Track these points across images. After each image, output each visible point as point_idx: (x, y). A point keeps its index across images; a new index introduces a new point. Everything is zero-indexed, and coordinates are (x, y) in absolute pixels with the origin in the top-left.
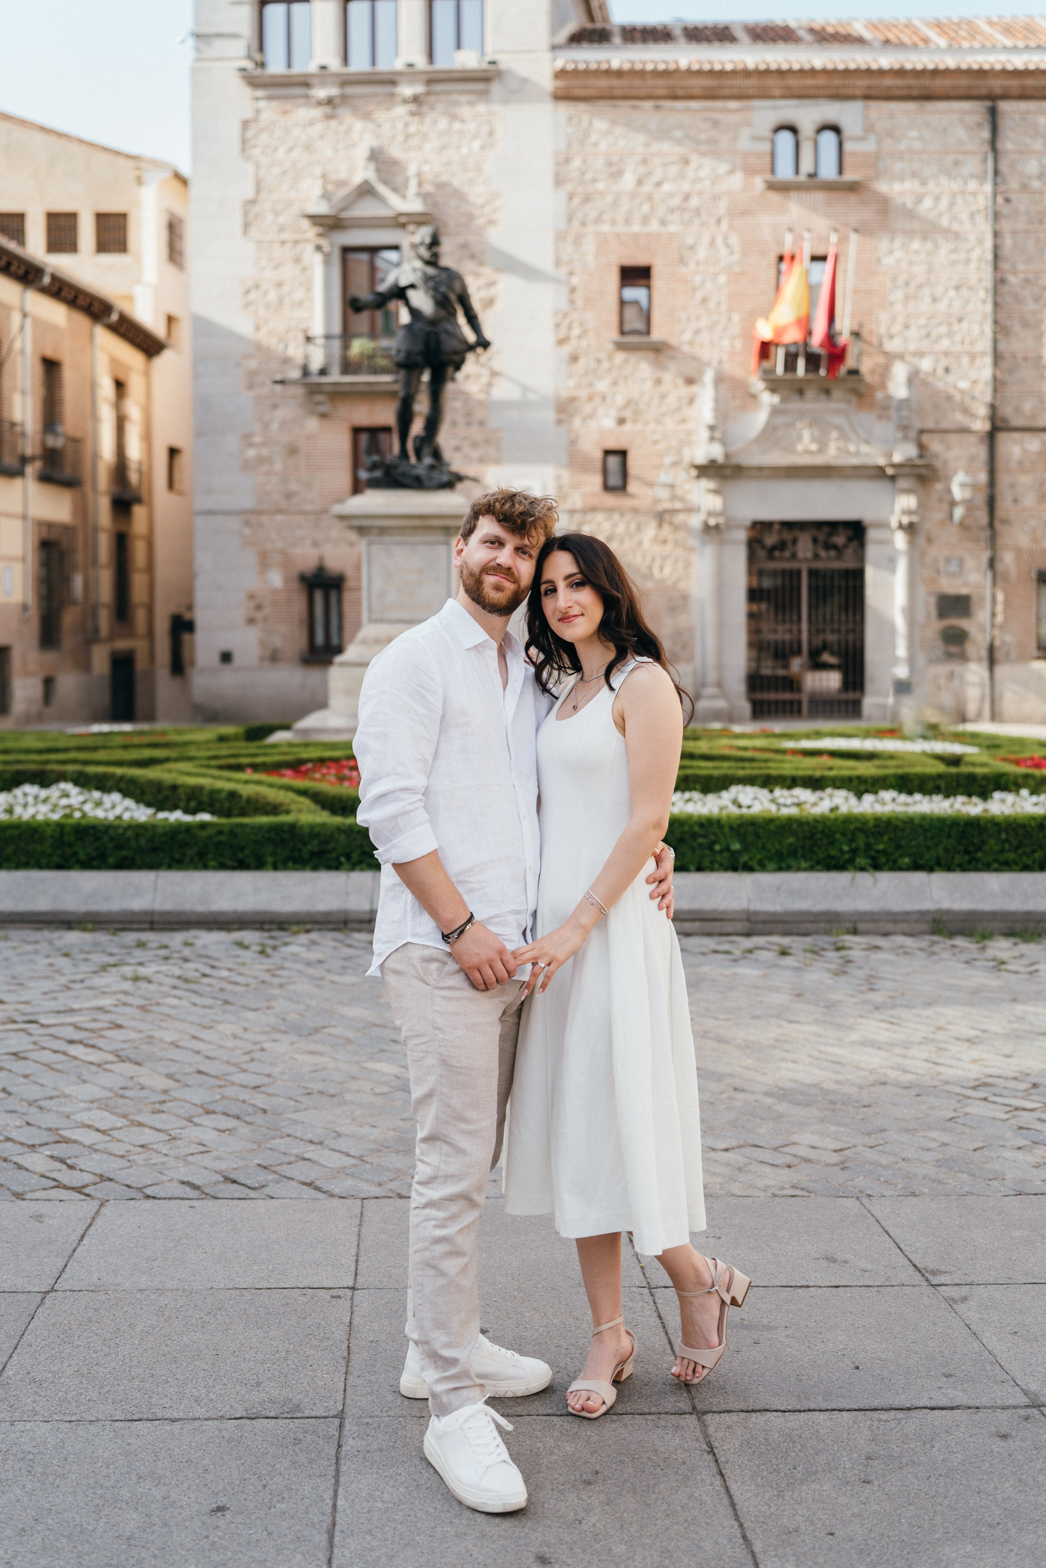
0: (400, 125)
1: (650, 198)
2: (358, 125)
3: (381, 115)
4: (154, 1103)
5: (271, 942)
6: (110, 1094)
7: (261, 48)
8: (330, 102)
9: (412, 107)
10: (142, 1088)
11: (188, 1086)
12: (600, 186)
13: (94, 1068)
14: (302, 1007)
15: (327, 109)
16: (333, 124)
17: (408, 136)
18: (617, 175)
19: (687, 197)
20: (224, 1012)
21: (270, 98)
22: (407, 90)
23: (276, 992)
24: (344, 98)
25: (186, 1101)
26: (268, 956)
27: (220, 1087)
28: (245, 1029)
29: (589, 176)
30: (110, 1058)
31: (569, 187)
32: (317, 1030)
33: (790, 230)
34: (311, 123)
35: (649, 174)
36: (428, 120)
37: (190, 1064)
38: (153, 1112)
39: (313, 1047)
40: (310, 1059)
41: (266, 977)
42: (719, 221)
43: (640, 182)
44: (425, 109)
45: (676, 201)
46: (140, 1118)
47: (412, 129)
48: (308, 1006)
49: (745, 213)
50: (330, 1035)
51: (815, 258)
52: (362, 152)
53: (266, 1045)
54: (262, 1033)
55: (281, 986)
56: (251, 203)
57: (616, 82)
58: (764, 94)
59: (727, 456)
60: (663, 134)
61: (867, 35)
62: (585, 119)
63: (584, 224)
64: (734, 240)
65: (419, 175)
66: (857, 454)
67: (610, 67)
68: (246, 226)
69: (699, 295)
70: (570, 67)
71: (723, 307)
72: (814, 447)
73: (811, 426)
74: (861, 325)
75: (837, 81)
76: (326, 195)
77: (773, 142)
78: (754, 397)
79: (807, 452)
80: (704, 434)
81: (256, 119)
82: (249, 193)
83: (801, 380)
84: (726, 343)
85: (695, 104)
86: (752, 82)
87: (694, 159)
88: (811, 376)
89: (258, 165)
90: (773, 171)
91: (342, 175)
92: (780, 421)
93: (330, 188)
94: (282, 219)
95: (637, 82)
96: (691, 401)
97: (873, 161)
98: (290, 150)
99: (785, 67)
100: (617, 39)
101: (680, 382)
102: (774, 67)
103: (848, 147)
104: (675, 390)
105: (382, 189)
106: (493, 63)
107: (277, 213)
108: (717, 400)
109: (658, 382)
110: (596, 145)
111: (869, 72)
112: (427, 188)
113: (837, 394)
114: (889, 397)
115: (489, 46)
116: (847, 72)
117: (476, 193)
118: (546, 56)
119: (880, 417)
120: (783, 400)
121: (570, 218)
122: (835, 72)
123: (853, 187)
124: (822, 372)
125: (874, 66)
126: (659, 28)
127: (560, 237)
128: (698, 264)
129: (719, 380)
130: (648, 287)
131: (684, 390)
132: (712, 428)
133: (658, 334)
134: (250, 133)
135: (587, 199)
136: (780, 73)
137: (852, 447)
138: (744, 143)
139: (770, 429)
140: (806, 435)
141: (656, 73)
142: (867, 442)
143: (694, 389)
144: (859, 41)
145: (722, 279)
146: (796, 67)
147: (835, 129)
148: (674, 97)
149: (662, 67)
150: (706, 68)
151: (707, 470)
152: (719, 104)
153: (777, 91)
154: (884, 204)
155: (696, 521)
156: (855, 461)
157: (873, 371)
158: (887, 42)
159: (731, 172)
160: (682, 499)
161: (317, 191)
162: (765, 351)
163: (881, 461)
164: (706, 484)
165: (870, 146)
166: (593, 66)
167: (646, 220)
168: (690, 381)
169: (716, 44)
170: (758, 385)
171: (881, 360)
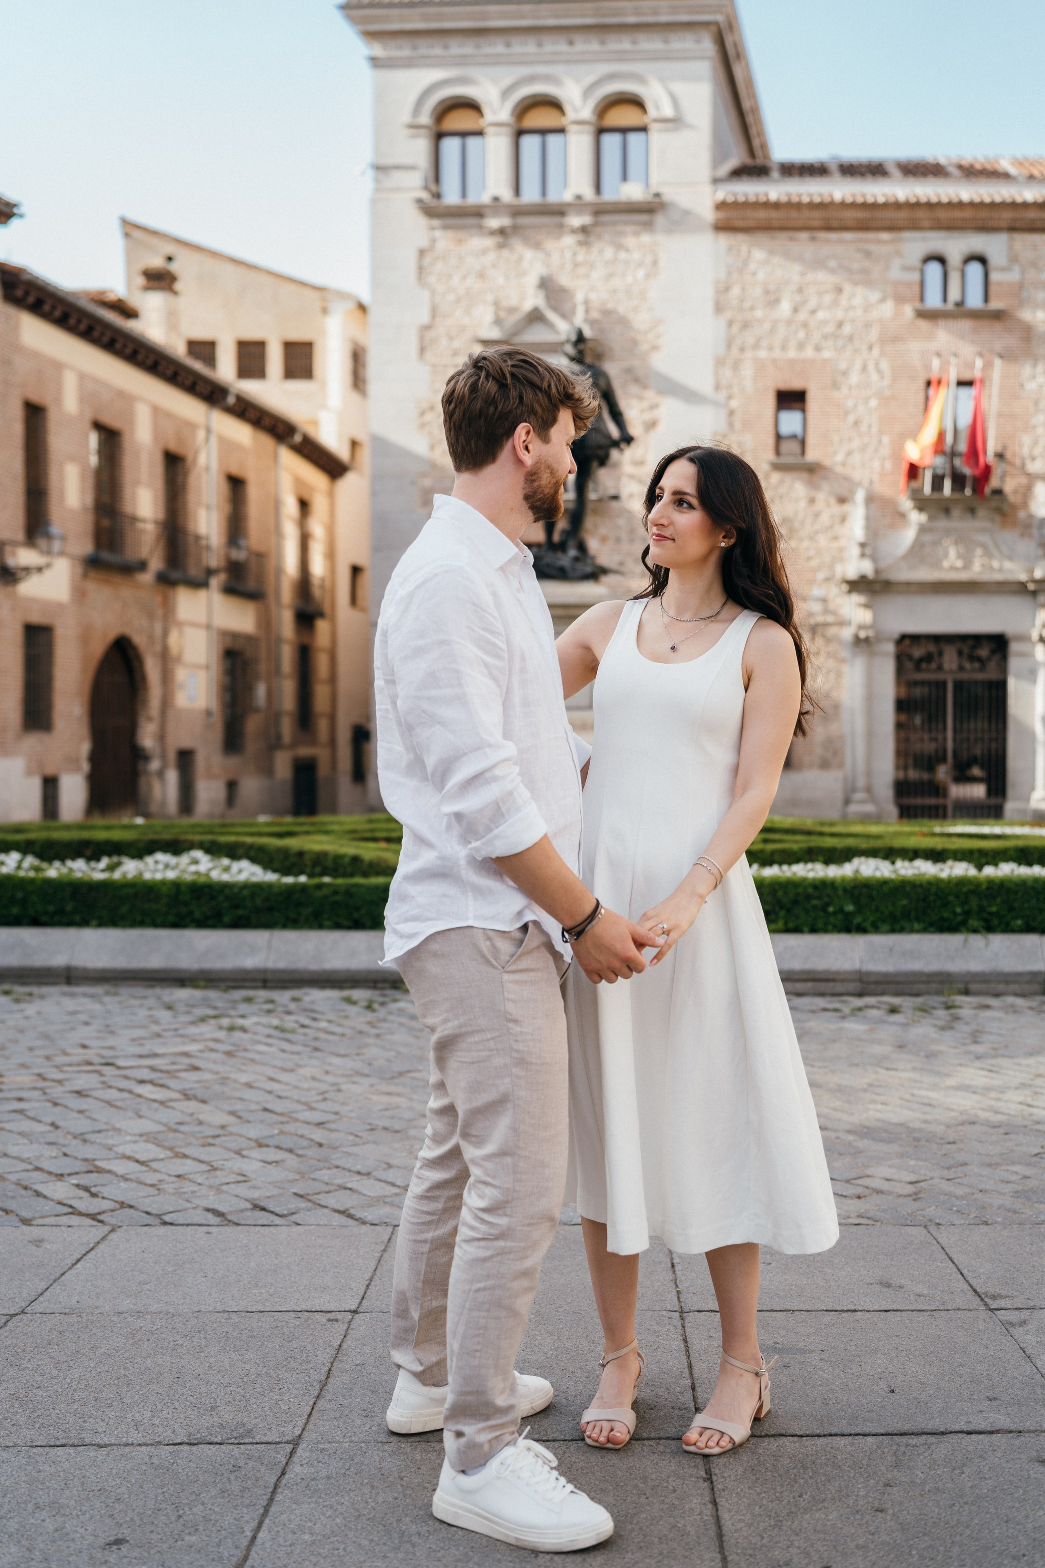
0: (568, 255)
1: (805, 325)
2: (529, 254)
3: (551, 245)
4: (207, 1137)
5: (381, 999)
6: (162, 1128)
7: (437, 179)
8: (502, 231)
9: (581, 237)
10: (200, 1123)
11: (249, 1122)
12: (759, 313)
13: (156, 1105)
14: (392, 1054)
15: (499, 239)
16: (505, 253)
17: (576, 265)
18: (774, 302)
19: (840, 325)
20: (310, 1057)
21: (444, 226)
22: (575, 221)
23: (371, 1041)
24: (516, 228)
25: (241, 1136)
26: (374, 1011)
27: (282, 1123)
28: (327, 1072)
29: (747, 305)
30: (176, 1096)
31: (728, 315)
32: (401, 1074)
33: (938, 354)
34: (484, 251)
35: (804, 303)
36: (595, 249)
37: (258, 1103)
38: (203, 1146)
39: (391, 1088)
40: (385, 1099)
41: (366, 1028)
42: (870, 348)
43: (796, 310)
44: (592, 239)
45: (830, 328)
46: (186, 1151)
47: (580, 258)
48: (399, 1053)
49: (896, 339)
50: (413, 1078)
51: (961, 383)
52: (532, 280)
53: (343, 1087)
54: (343, 1076)
55: (378, 1036)
56: (427, 328)
57: (773, 214)
58: (914, 226)
59: (877, 572)
60: (818, 264)
61: (1012, 171)
62: (744, 249)
63: (742, 350)
64: (885, 365)
65: (586, 302)
66: (1001, 570)
67: (768, 200)
68: (422, 350)
69: (851, 418)
70: (730, 199)
71: (875, 429)
72: (959, 563)
73: (956, 543)
74: (1005, 447)
75: (984, 214)
76: (498, 322)
77: (922, 272)
78: (903, 516)
79: (953, 568)
80: (856, 551)
81: (432, 248)
82: (425, 319)
83: (948, 500)
84: (876, 464)
85: (848, 236)
86: (903, 214)
87: (848, 288)
88: (957, 496)
89: (433, 293)
90: (922, 299)
91: (513, 302)
92: (927, 538)
93: (502, 314)
94: (456, 344)
95: (794, 214)
96: (843, 519)
97: (1018, 291)
98: (464, 278)
99: (934, 200)
100: (775, 174)
101: (833, 501)
102: (923, 200)
103: (994, 276)
104: (828, 509)
105: (551, 316)
106: (657, 195)
107: (451, 338)
108: (868, 518)
109: (812, 501)
110: (754, 274)
111: (1014, 205)
112: (595, 315)
113: (981, 513)
114: (1031, 516)
115: (655, 178)
116: (993, 205)
117: (640, 320)
118: (708, 189)
119: (1022, 535)
120: (931, 518)
121: (729, 344)
122: (981, 205)
123: (998, 316)
124: (968, 492)
125: (1019, 200)
126: (816, 165)
127: (720, 362)
128: (850, 389)
129: (870, 499)
130: (803, 410)
131: (836, 509)
132: (863, 545)
133: (812, 455)
134: (427, 261)
135: (745, 326)
136: (929, 205)
137: (995, 564)
138: (895, 273)
139: (918, 546)
140: (952, 552)
141: (812, 206)
142: (1010, 558)
143: (846, 507)
144: (1005, 176)
145: (873, 403)
146: (945, 200)
147: (982, 260)
148: (829, 228)
149: (817, 200)
150: (860, 200)
151: (858, 585)
152: (871, 235)
153: (926, 224)
154: (1027, 332)
155: (847, 633)
156: (998, 577)
157: (1016, 492)
158: (1031, 177)
159: (883, 300)
160: (834, 613)
161: (489, 317)
162: (913, 471)
163: (1023, 577)
164: (857, 598)
165: (1014, 276)
166: (752, 199)
167: (801, 346)
168: (842, 500)
169: (869, 178)
170: (906, 504)
171: (1023, 480)
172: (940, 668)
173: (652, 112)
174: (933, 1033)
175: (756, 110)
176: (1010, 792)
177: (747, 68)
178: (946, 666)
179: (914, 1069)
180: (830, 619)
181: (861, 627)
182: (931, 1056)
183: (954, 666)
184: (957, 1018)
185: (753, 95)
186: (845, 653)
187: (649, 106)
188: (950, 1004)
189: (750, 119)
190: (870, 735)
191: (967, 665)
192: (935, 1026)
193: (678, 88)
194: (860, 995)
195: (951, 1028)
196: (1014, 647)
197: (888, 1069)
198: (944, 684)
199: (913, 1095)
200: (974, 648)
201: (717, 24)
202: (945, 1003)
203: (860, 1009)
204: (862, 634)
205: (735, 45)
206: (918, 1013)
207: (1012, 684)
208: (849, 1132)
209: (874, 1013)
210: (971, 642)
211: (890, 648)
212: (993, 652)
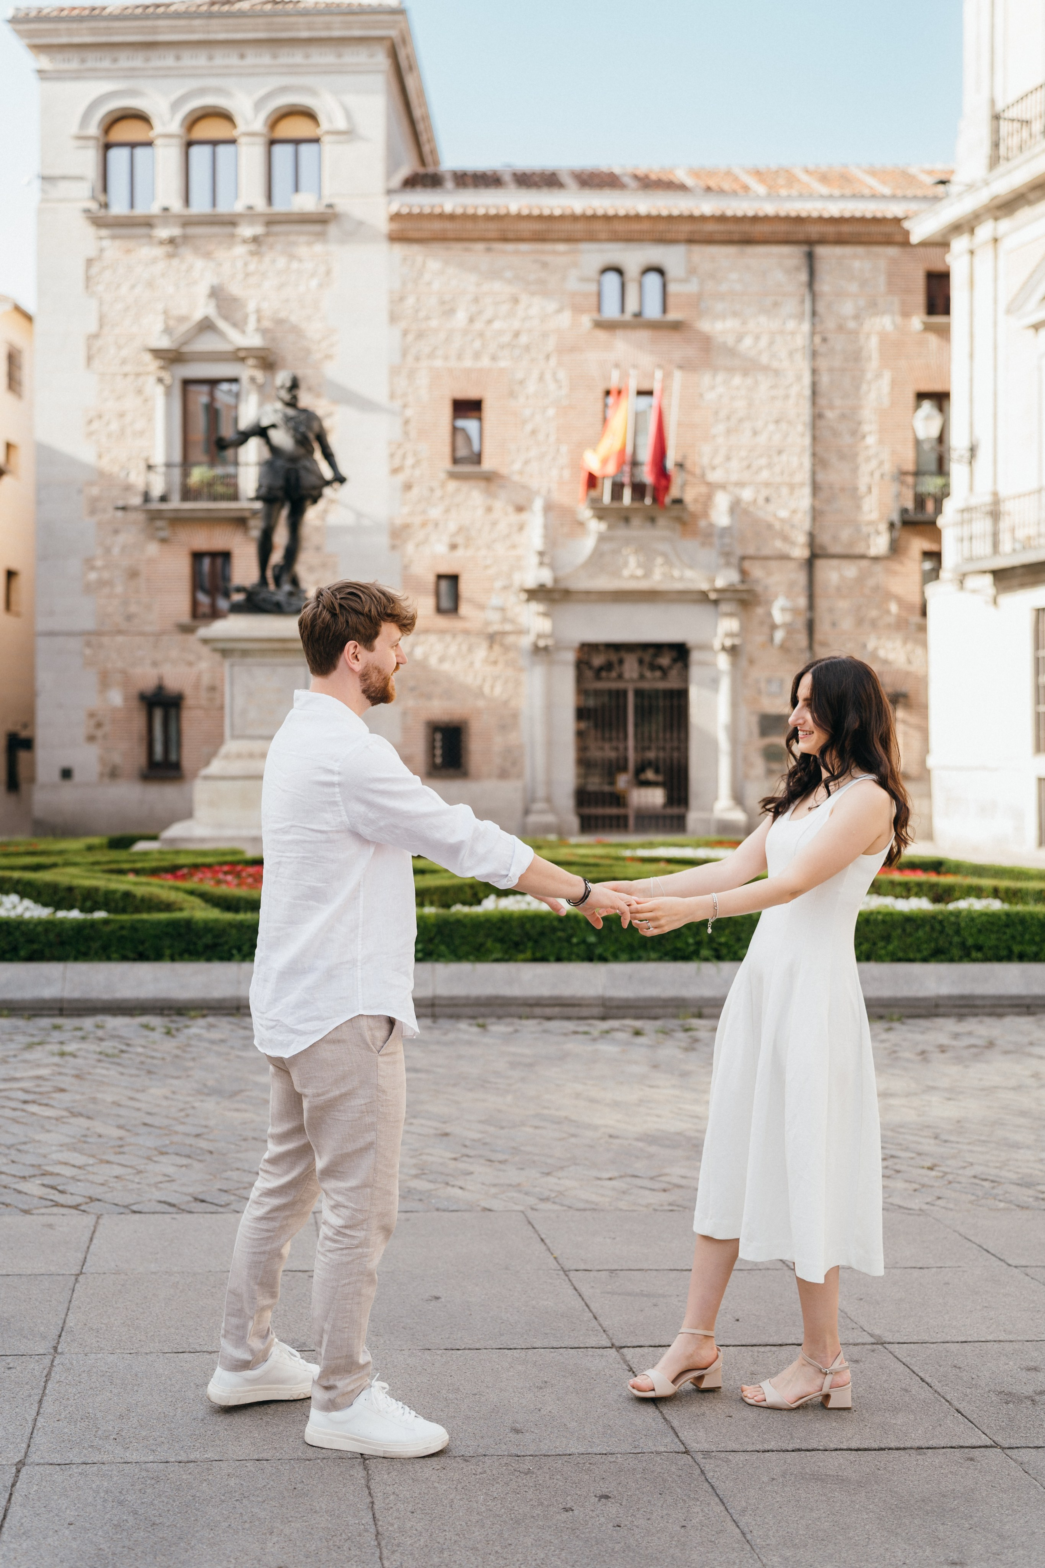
0: (239, 264)
1: (481, 335)
2: (199, 264)
3: (222, 254)
5: (174, 1025)
7: (105, 189)
8: (172, 241)
9: (252, 247)
10: (100, 1135)
11: (139, 1134)
12: (434, 323)
13: (54, 1121)
14: (217, 1075)
15: (169, 248)
16: (175, 262)
17: (247, 275)
18: (450, 312)
19: (517, 334)
21: (113, 237)
22: (247, 231)
24: (185, 238)
25: (141, 1145)
26: (174, 1036)
29: (422, 314)
30: (64, 1113)
31: (403, 324)
32: (236, 1093)
33: (617, 366)
34: (154, 261)
35: (480, 312)
36: (267, 259)
37: (136, 1119)
38: (116, 1153)
39: (236, 1106)
42: (548, 357)
43: (471, 320)
44: (264, 248)
45: (506, 338)
46: (106, 1158)
47: (252, 267)
48: (223, 1075)
49: (573, 349)
51: (640, 393)
52: (202, 289)
56: (96, 336)
57: (449, 225)
58: (591, 238)
59: (556, 580)
60: (494, 274)
61: (689, 182)
62: (419, 259)
63: (417, 359)
64: (562, 375)
65: (258, 311)
66: (681, 579)
67: (443, 211)
68: (89, 359)
69: (529, 428)
70: (405, 211)
71: (552, 438)
72: (639, 572)
73: (636, 552)
74: (685, 457)
75: (661, 226)
76: (167, 330)
77: (599, 283)
78: (581, 524)
79: (633, 577)
80: (534, 560)
81: (99, 258)
82: (93, 328)
83: (627, 509)
84: (555, 473)
85: (524, 247)
86: (580, 226)
87: (524, 298)
88: (637, 505)
89: (101, 304)
90: (599, 309)
91: (183, 311)
92: (607, 547)
93: (172, 323)
94: (124, 353)
95: (469, 225)
96: (521, 528)
97: (696, 302)
98: (133, 287)
99: (611, 212)
100: (449, 184)
101: (510, 509)
102: (600, 212)
103: (672, 288)
104: (506, 518)
105: (222, 324)
106: (330, 206)
107: (119, 347)
108: (546, 527)
109: (489, 509)
110: (429, 284)
111: (691, 218)
112: (266, 324)
113: (662, 522)
114: (711, 525)
115: (327, 190)
116: (670, 218)
117: (313, 329)
118: (382, 200)
119: (703, 544)
120: (610, 527)
121: (404, 354)
122: (659, 218)
123: (676, 326)
124: (648, 501)
125: (697, 213)
126: (489, 173)
127: (394, 371)
128: (527, 398)
129: (548, 508)
130: (480, 419)
131: (514, 518)
132: (541, 554)
133: (487, 464)
134: (94, 270)
135: (420, 335)
136: (606, 218)
137: (676, 573)
138: (573, 284)
139: (597, 555)
140: (632, 561)
141: (487, 218)
142: (691, 567)
143: (524, 516)
144: (682, 188)
145: (551, 412)
146: (622, 213)
147: (660, 271)
148: (505, 240)
149: (493, 212)
150: (536, 212)
151: (537, 594)
152: (548, 247)
153: (603, 236)
154: (706, 343)
155: (526, 642)
156: (679, 586)
157: (696, 501)
158: (708, 189)
159: (560, 311)
160: (512, 621)
161: (159, 326)
162: (592, 481)
163: (704, 586)
164: (536, 607)
165: (692, 287)
166: (427, 210)
167: (477, 356)
168: (520, 509)
169: (545, 190)
170: (586, 513)
171: (703, 489)
172: (620, 677)
173: (325, 125)
174: (680, 1055)
175: (426, 118)
176: (693, 801)
177: (419, 79)
178: (627, 675)
179: (674, 1086)
180: (508, 627)
181: (539, 636)
182: (684, 1074)
183: (635, 675)
184: (696, 1040)
185: (424, 104)
186: (524, 662)
187: (322, 118)
188: (687, 1027)
189: (421, 127)
190: (550, 744)
191: (648, 674)
192: (679, 1047)
193: (351, 100)
194: (604, 1018)
195: (693, 1049)
196: (695, 656)
197: (651, 1087)
198: (625, 693)
199: (680, 1109)
200: (656, 655)
201: (390, 38)
202: (682, 1026)
203: (607, 1032)
204: (542, 643)
205: (408, 57)
206: (661, 1036)
207: (694, 693)
208: (637, 1139)
209: (620, 1035)
210: (651, 651)
211: (570, 657)
212: (675, 660)
